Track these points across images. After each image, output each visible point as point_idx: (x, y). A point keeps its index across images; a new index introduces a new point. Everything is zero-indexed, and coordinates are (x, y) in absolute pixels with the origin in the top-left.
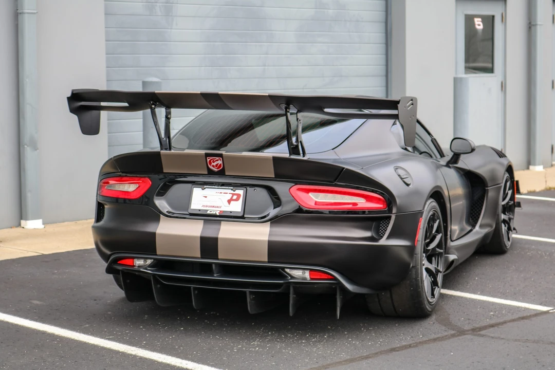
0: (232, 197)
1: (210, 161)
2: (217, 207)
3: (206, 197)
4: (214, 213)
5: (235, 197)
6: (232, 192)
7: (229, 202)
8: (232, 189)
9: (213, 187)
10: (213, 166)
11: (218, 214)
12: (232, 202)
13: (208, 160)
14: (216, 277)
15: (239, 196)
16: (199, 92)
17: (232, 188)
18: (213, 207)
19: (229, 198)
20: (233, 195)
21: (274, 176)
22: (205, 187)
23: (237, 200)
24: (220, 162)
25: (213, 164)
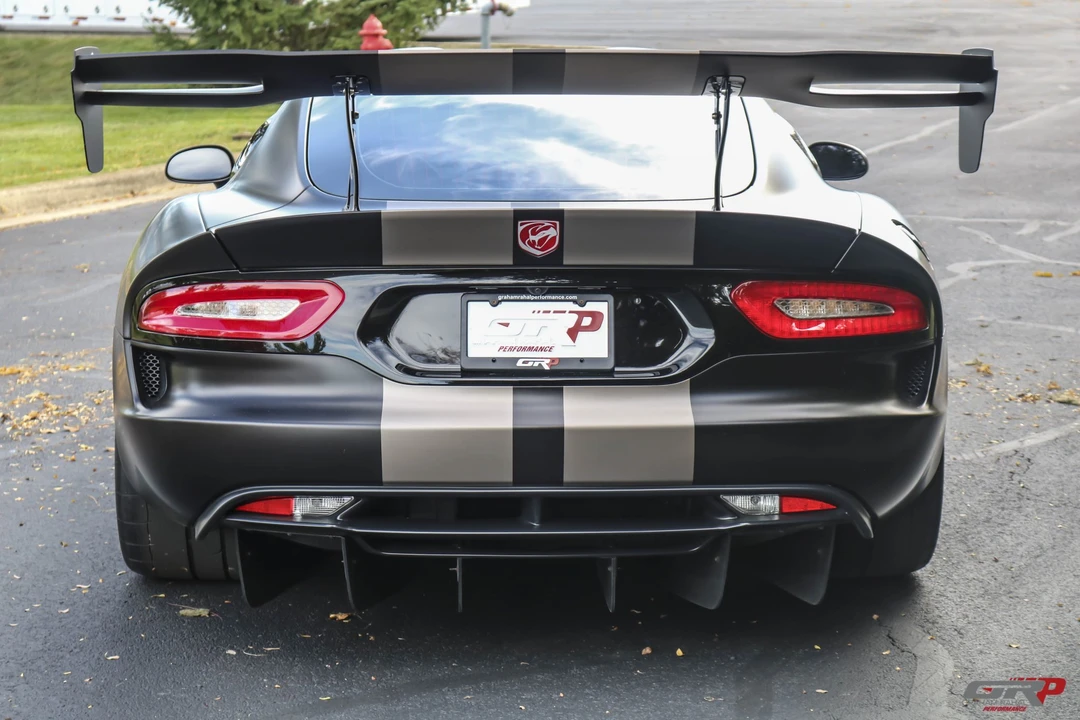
0: (579, 320)
1: (526, 230)
2: (542, 349)
3: (507, 325)
4: (536, 364)
5: (587, 321)
6: (577, 308)
7: (573, 333)
8: (575, 302)
9: (523, 297)
10: (532, 244)
11: (547, 368)
12: (581, 335)
13: (520, 229)
15: (596, 317)
17: (575, 297)
18: (531, 349)
19: (572, 325)
20: (581, 315)
22: (500, 298)
23: (594, 326)
24: (552, 233)
25: (532, 238)
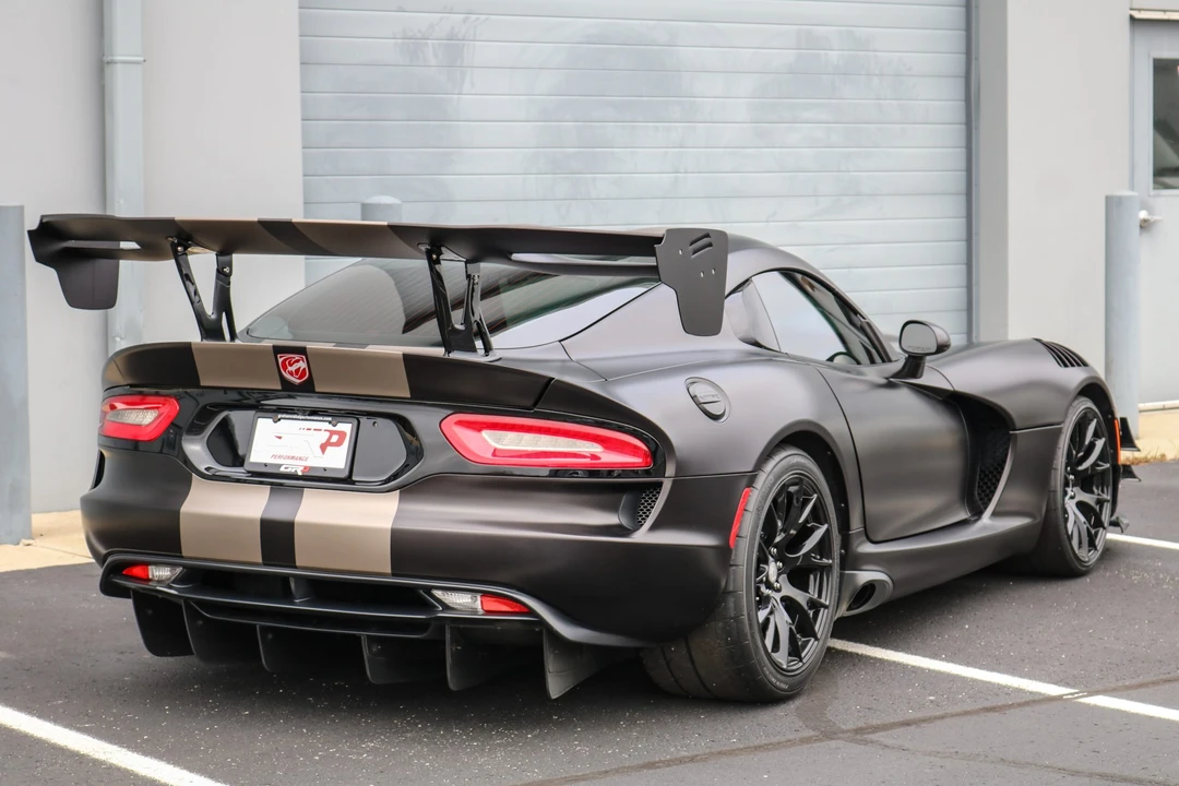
0: (330, 437)
1: (284, 362)
2: (300, 459)
3: (280, 438)
4: (293, 471)
5: (335, 438)
6: (330, 427)
7: (323, 448)
8: (330, 422)
9: (295, 416)
10: (291, 373)
11: (300, 474)
12: (329, 449)
13: (280, 360)
14: (299, 605)
15: (342, 435)
16: (256, 219)
17: (330, 419)
18: (293, 458)
19: (324, 441)
20: (332, 433)
21: (409, 396)
22: (280, 416)
23: (338, 444)
24: (302, 365)
25: (290, 368)
